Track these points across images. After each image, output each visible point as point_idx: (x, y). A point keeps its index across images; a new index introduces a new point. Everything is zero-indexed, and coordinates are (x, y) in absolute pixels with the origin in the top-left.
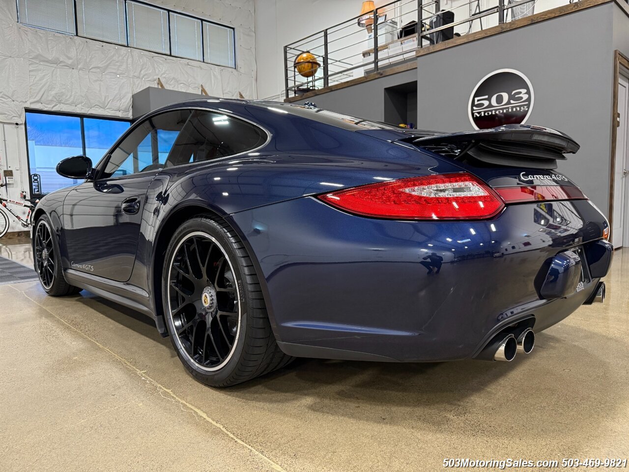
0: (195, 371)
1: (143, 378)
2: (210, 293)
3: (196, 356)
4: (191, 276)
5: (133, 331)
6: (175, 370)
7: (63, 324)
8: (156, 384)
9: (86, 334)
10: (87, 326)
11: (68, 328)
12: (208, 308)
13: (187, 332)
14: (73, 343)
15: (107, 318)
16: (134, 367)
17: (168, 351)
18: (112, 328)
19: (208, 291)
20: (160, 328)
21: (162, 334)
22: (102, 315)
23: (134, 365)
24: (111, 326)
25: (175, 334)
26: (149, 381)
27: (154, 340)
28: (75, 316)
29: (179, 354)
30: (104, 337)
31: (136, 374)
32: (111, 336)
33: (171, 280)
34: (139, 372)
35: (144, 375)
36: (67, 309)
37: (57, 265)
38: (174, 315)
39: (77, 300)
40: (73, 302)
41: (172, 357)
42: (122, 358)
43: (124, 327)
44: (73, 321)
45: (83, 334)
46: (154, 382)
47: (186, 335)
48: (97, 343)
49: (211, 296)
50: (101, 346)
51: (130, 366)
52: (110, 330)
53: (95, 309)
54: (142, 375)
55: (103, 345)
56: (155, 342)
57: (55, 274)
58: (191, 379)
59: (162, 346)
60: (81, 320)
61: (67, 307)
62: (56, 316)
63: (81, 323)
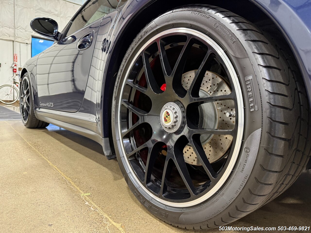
0: (149, 202)
1: (87, 203)
2: (174, 109)
3: (150, 184)
4: (149, 92)
5: (79, 154)
6: (120, 196)
7: (27, 145)
8: (101, 213)
9: (41, 154)
10: (44, 148)
11: (30, 148)
12: (170, 128)
13: (136, 155)
14: (29, 160)
15: (61, 143)
16: (78, 188)
17: (110, 173)
18: (63, 151)
19: (171, 107)
20: (106, 150)
21: (108, 156)
22: (57, 141)
23: (78, 186)
24: (63, 149)
25: (124, 157)
26: (94, 207)
27: (97, 162)
28: (38, 140)
29: (127, 179)
30: (55, 157)
31: (79, 197)
32: (61, 156)
33: (122, 98)
34: (83, 194)
35: (87, 198)
36: (34, 136)
37: (31, 106)
38: (123, 136)
39: (43, 131)
40: (40, 132)
41: (115, 179)
42: (67, 176)
43: (73, 150)
44: (35, 143)
45: (39, 153)
46: (99, 210)
47: (136, 159)
48: (49, 162)
49: (176, 113)
50: (51, 164)
51: (74, 187)
52: (61, 151)
53: (53, 137)
54: (85, 199)
55: (53, 163)
56: (98, 164)
57: (30, 112)
58: (141, 209)
59: (104, 168)
60: (42, 143)
61: (35, 134)
62: (25, 140)
63: (41, 145)
